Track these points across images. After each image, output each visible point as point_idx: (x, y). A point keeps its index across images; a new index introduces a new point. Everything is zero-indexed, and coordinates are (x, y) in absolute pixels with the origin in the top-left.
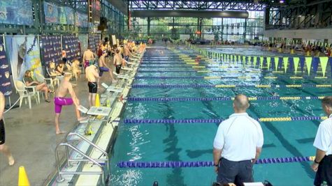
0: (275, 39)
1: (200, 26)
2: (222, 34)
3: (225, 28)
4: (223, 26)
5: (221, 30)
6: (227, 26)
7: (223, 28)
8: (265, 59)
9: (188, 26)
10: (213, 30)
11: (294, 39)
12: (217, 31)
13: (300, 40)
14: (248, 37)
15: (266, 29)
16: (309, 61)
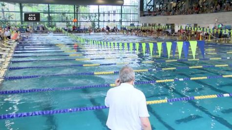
0: (149, 25)
1: (76, 13)
2: (99, 21)
3: (101, 15)
4: (99, 14)
5: (97, 17)
6: (104, 14)
7: (99, 16)
8: (140, 44)
9: (64, 13)
10: (90, 17)
11: (167, 25)
12: (94, 18)
13: (173, 25)
14: (124, 24)
15: (141, 16)
16: (180, 45)
